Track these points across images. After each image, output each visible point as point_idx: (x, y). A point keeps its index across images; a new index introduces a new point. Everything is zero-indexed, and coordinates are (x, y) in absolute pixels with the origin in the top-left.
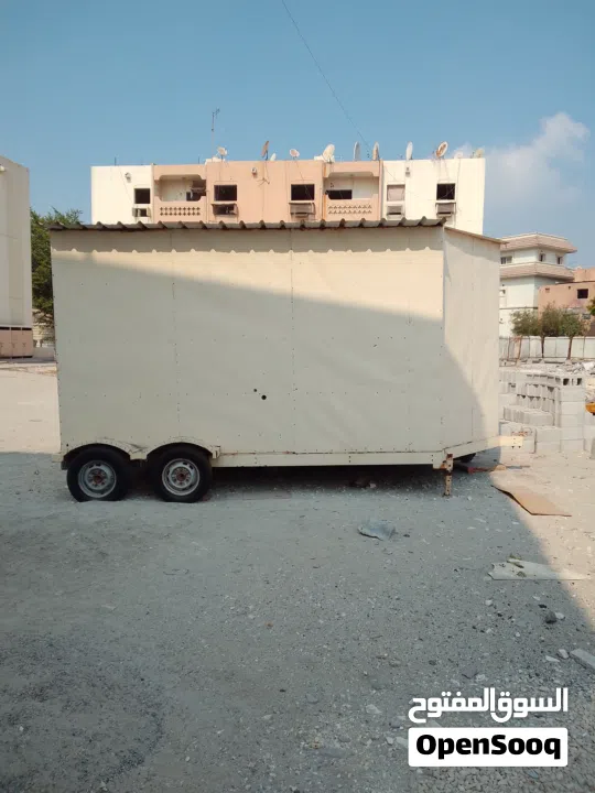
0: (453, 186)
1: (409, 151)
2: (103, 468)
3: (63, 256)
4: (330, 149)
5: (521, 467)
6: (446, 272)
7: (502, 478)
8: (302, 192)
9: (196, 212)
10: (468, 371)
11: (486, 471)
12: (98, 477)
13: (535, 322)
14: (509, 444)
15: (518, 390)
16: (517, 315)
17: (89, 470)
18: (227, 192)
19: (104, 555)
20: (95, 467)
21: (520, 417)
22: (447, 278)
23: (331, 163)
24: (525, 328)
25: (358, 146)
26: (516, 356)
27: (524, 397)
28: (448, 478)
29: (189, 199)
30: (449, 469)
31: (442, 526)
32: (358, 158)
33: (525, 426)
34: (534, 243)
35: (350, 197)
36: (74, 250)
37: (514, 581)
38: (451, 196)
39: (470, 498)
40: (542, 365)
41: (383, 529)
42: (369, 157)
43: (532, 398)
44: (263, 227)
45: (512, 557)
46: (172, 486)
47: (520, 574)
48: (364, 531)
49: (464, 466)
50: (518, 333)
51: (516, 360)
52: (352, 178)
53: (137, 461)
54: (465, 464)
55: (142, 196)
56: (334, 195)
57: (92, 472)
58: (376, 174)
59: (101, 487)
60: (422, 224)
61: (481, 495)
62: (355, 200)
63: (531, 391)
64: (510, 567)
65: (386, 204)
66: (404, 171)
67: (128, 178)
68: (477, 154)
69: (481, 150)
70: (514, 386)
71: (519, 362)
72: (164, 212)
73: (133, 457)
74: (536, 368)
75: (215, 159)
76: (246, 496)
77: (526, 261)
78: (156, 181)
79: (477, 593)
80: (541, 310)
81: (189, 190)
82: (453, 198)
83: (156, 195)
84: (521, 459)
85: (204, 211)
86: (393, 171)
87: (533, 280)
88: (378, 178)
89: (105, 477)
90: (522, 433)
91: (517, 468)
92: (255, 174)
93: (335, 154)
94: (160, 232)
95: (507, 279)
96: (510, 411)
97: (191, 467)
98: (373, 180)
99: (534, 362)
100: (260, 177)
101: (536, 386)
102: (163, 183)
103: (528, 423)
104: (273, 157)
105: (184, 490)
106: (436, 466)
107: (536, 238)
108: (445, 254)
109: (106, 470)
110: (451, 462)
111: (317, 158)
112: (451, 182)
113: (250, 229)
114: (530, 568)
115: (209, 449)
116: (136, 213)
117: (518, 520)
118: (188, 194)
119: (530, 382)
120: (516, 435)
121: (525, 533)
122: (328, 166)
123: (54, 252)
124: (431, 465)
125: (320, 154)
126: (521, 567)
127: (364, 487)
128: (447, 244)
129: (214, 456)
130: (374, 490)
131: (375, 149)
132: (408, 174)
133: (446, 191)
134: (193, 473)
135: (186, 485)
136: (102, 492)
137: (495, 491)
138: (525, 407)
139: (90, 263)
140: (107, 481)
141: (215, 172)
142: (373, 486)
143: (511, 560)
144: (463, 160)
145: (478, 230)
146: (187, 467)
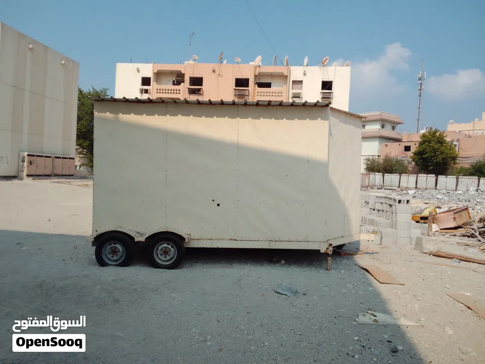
0: (331, 82)
1: (306, 61)
2: (117, 245)
3: (101, 116)
4: (259, 58)
5: (373, 253)
6: (330, 134)
7: (362, 260)
8: (241, 83)
9: (178, 92)
10: (342, 194)
11: (351, 255)
12: (114, 252)
13: (379, 164)
14: (365, 238)
15: (370, 206)
16: (368, 160)
17: (109, 247)
18: (197, 81)
19: (117, 301)
20: (113, 245)
21: (372, 222)
22: (331, 138)
23: (259, 66)
24: (372, 167)
25: (275, 57)
26: (367, 184)
27: (374, 210)
28: (329, 258)
29: (174, 84)
30: (330, 253)
31: (326, 289)
32: (275, 64)
33: (375, 228)
34: (379, 117)
35: (270, 87)
36: (108, 113)
37: (371, 325)
38: (330, 88)
39: (343, 272)
40: (383, 190)
41: (290, 290)
42: (282, 64)
43: (379, 211)
44: (222, 103)
45: (369, 310)
46: (160, 259)
47: (375, 321)
48: (278, 291)
49: (340, 252)
50: (369, 171)
51: (367, 187)
52: (272, 75)
53: (139, 242)
54: (340, 251)
55: (146, 81)
56: (261, 85)
57: (111, 248)
58: (286, 74)
59: (115, 258)
60: (316, 105)
61: (349, 270)
62: (273, 88)
63: (379, 206)
64: (368, 316)
65: (291, 91)
66: (303, 72)
67: (138, 71)
68: (346, 64)
69: (349, 62)
70: (368, 203)
71: (369, 188)
72: (159, 91)
73: (136, 240)
74: (379, 192)
75: (191, 62)
76: (205, 266)
77: (374, 128)
78: (155, 73)
79: (349, 332)
80: (382, 157)
81: (174, 79)
82: (331, 90)
83: (154, 81)
84: (372, 248)
85: (182, 92)
86: (296, 73)
87: (378, 139)
88: (287, 76)
89: (119, 251)
90: (374, 232)
91: (370, 253)
92: (214, 71)
93: (262, 61)
94: (160, 104)
95: (365, 138)
96: (365, 218)
97: (172, 247)
98: (284, 77)
99: (378, 189)
100: (217, 73)
101: (382, 203)
102: (159, 75)
103: (377, 226)
104: (225, 62)
105: (167, 261)
106: (322, 251)
107: (380, 114)
108: (329, 122)
109: (119, 247)
110: (331, 249)
111: (251, 63)
112: (330, 80)
113: (214, 104)
114: (381, 317)
115: (184, 236)
116: (142, 91)
117: (372, 286)
118: (174, 81)
119: (378, 201)
120: (371, 233)
121: (377, 294)
122: (258, 68)
123: (96, 113)
124: (319, 250)
125: (253, 61)
126: (375, 316)
127: (278, 263)
128: (331, 117)
129: (187, 240)
130: (283, 265)
131: (286, 59)
132: (305, 74)
133: (327, 85)
134: (173, 251)
135: (168, 258)
136: (116, 261)
137: (358, 268)
138: (374, 217)
139: (117, 120)
140: (120, 254)
141: (190, 69)
142: (283, 262)
143: (369, 312)
144: (338, 68)
145: (346, 108)
146: (170, 247)
